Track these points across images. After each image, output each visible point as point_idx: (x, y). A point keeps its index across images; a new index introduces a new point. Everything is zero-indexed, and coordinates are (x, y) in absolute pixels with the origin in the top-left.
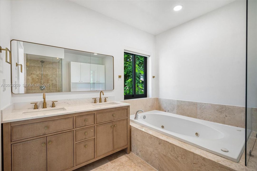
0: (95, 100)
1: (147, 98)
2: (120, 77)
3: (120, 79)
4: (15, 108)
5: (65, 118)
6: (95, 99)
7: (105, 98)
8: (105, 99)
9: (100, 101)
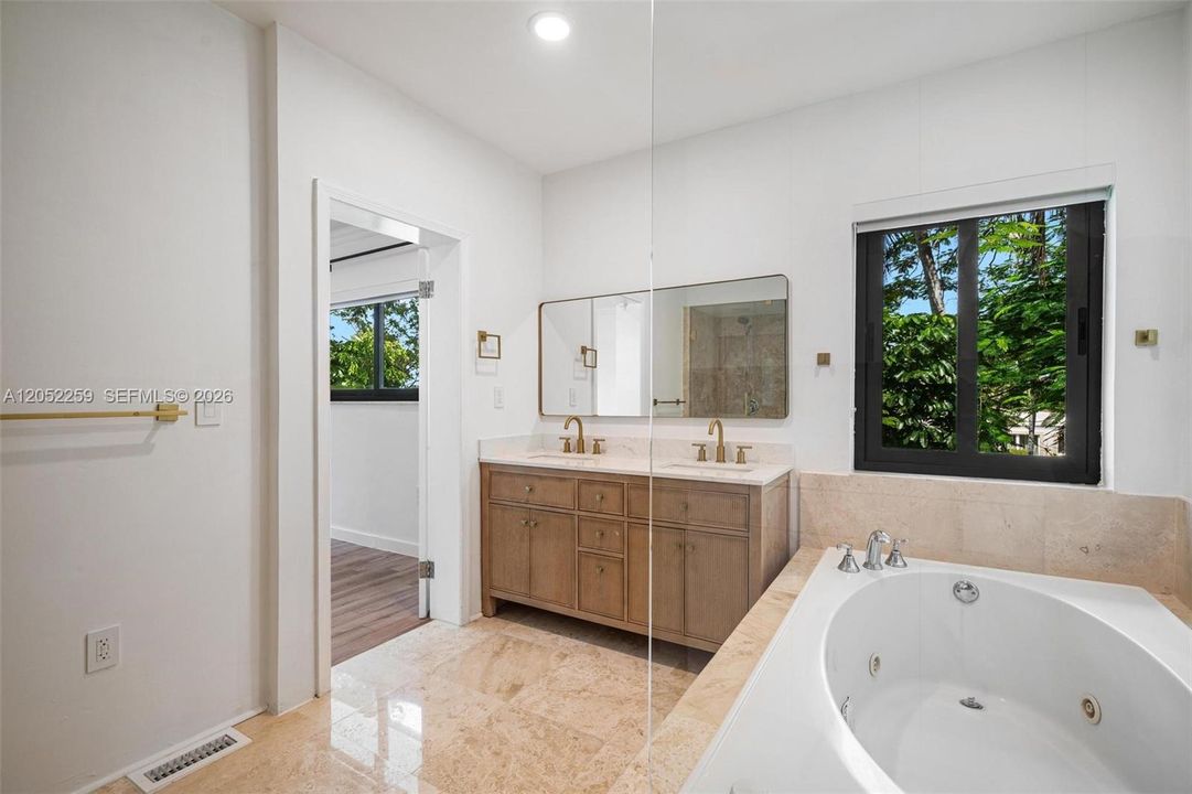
0: (702, 448)
1: (1100, 488)
2: (824, 360)
3: (824, 369)
4: (541, 443)
5: (561, 479)
6: (702, 446)
7: (741, 448)
8: (741, 451)
9: (721, 458)
